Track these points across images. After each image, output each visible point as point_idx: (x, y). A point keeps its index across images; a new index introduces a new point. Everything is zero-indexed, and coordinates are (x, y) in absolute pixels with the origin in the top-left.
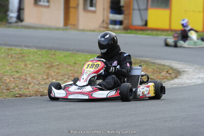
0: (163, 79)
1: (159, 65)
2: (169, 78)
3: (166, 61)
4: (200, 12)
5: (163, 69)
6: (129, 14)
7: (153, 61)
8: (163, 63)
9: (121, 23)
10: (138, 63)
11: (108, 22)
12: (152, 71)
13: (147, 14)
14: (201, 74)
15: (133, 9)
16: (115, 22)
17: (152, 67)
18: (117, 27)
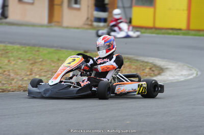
0: (146, 76)
1: (143, 62)
2: (152, 74)
3: (149, 58)
4: (183, 10)
5: (146, 66)
7: (136, 58)
8: (146, 60)
9: (105, 20)
11: (93, 19)
12: (136, 68)
13: (131, 13)
14: (184, 71)
15: (118, 7)
16: (99, 20)
17: (135, 64)
18: (102, 24)
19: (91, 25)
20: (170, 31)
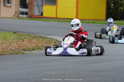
1: (50, 38)
3: (54, 36)
4: (74, 7)
5: (52, 41)
6: (32, 8)
7: (46, 36)
8: (52, 38)
9: (26, 14)
10: (37, 37)
11: (19, 13)
12: (45, 42)
13: (42, 8)
15: (34, 5)
16: (23, 13)
17: (45, 40)
18: (24, 16)
19: (18, 16)
20: (66, 20)
